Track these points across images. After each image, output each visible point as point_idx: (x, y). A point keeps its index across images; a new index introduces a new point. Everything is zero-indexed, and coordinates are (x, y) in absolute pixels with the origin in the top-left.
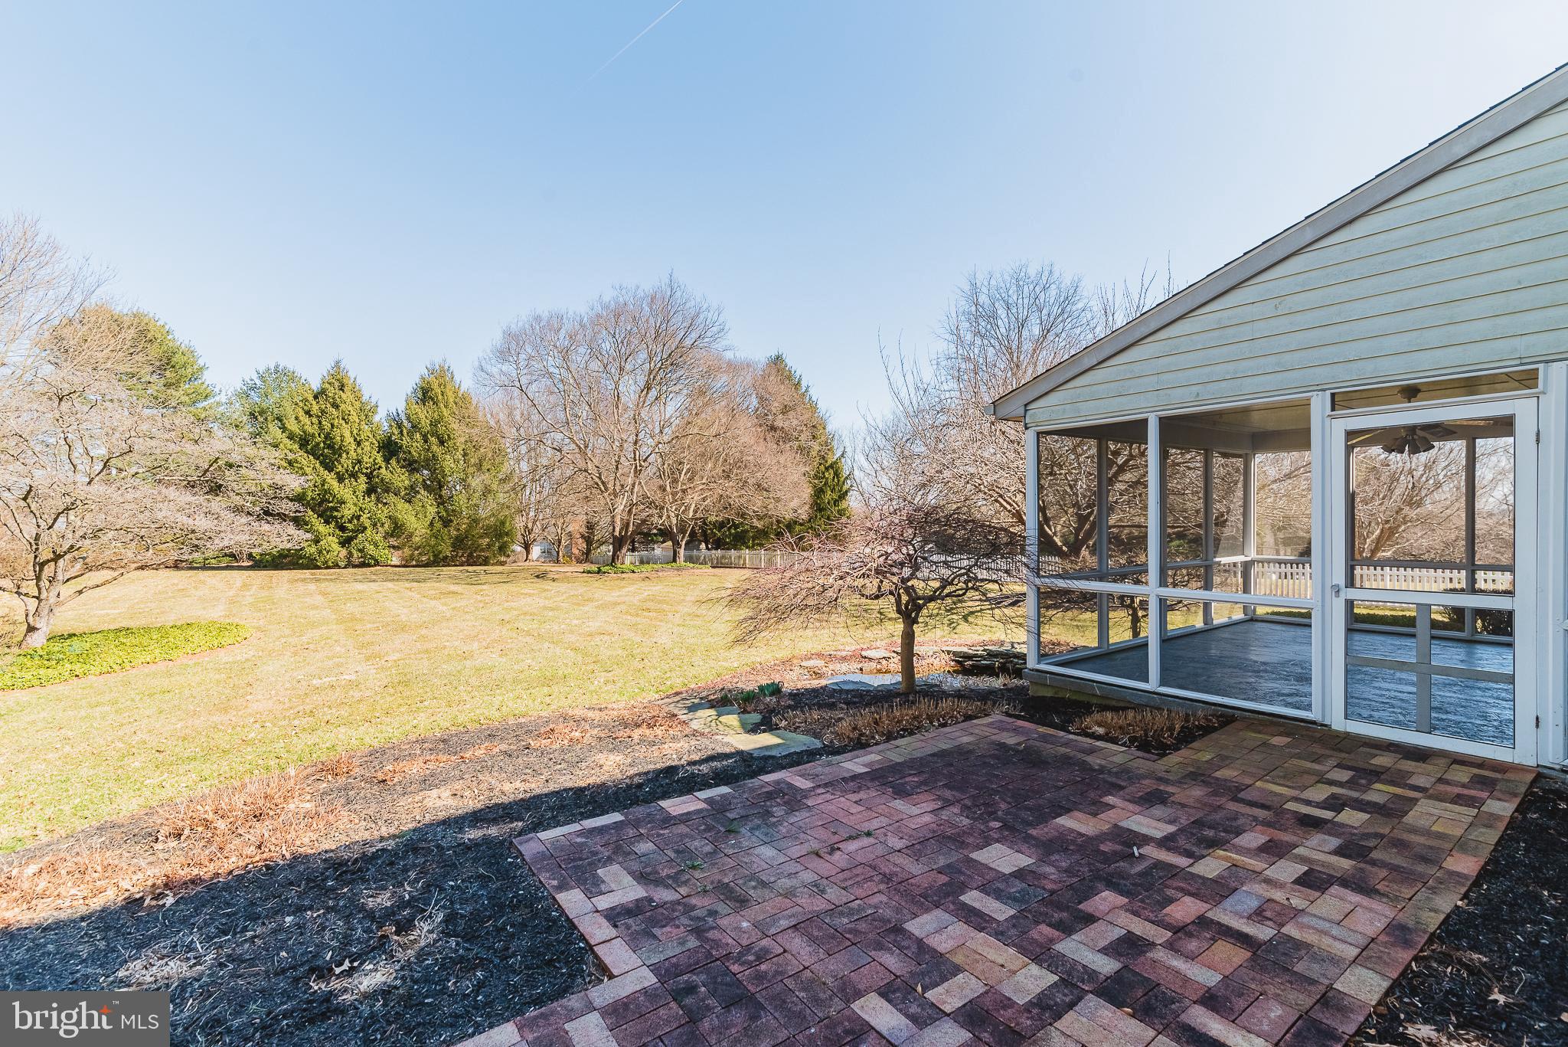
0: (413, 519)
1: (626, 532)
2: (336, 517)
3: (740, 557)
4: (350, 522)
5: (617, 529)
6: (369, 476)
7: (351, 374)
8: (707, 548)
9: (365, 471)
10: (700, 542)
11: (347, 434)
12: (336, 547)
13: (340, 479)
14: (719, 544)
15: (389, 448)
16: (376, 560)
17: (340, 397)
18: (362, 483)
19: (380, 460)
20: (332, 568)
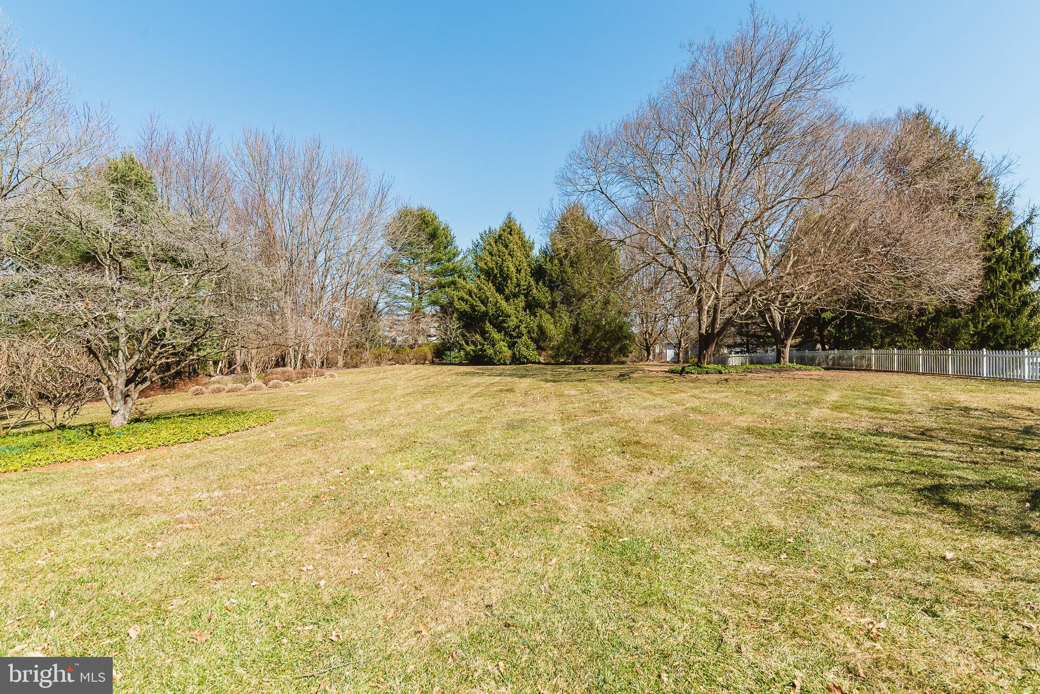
0: (552, 327)
1: (713, 329)
2: (504, 327)
3: (862, 358)
4: (514, 331)
5: (704, 327)
6: (526, 295)
7: (518, 223)
8: (824, 349)
9: (523, 292)
10: (817, 342)
11: (511, 266)
12: (506, 349)
13: (507, 299)
14: (838, 344)
15: (539, 273)
16: (527, 359)
17: (508, 239)
18: (521, 302)
19: (533, 283)
20: (503, 364)
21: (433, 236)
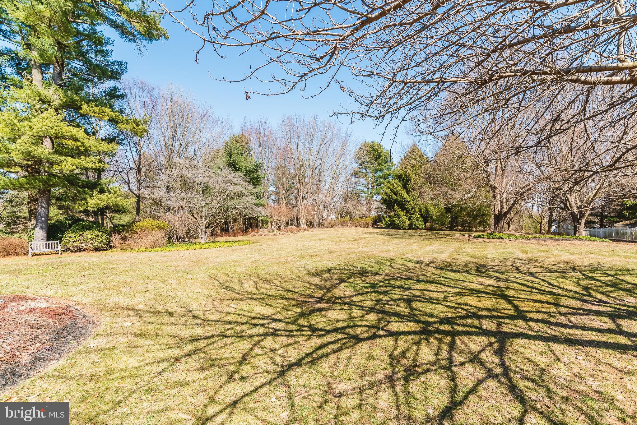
2: (406, 208)
4: (411, 210)
12: (406, 220)
13: (408, 192)
16: (417, 227)
20: (404, 229)
21: (378, 157)
